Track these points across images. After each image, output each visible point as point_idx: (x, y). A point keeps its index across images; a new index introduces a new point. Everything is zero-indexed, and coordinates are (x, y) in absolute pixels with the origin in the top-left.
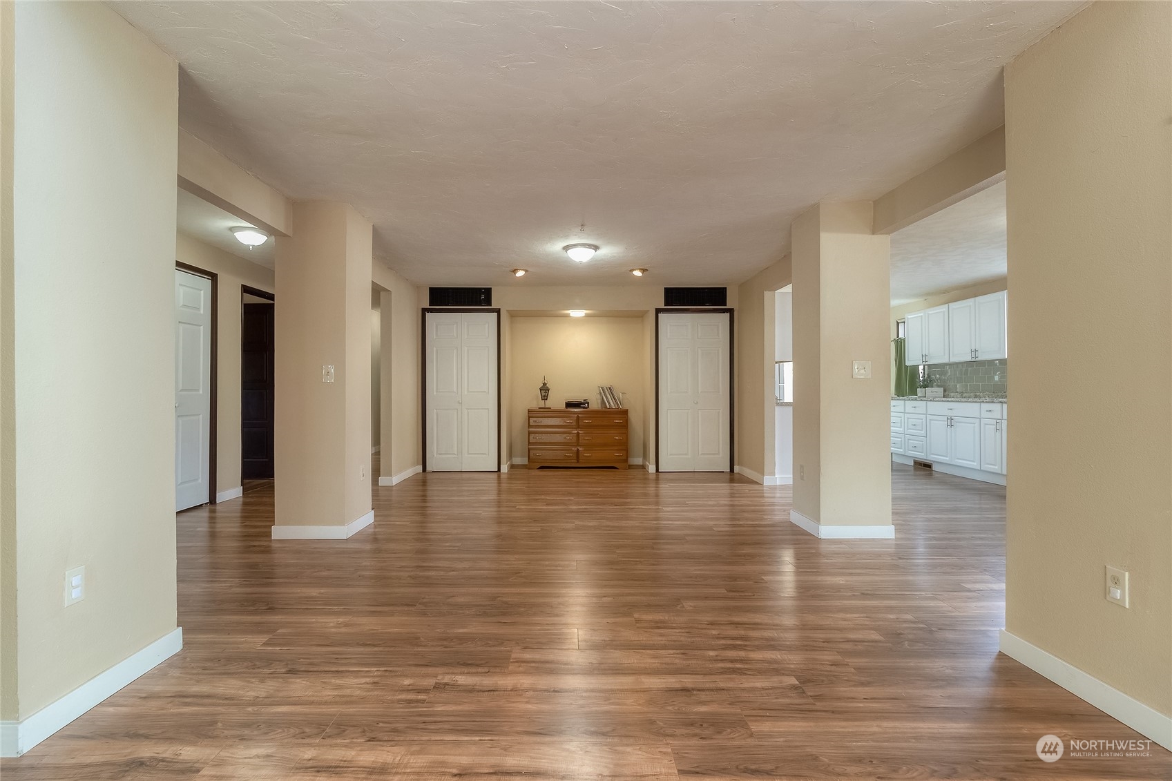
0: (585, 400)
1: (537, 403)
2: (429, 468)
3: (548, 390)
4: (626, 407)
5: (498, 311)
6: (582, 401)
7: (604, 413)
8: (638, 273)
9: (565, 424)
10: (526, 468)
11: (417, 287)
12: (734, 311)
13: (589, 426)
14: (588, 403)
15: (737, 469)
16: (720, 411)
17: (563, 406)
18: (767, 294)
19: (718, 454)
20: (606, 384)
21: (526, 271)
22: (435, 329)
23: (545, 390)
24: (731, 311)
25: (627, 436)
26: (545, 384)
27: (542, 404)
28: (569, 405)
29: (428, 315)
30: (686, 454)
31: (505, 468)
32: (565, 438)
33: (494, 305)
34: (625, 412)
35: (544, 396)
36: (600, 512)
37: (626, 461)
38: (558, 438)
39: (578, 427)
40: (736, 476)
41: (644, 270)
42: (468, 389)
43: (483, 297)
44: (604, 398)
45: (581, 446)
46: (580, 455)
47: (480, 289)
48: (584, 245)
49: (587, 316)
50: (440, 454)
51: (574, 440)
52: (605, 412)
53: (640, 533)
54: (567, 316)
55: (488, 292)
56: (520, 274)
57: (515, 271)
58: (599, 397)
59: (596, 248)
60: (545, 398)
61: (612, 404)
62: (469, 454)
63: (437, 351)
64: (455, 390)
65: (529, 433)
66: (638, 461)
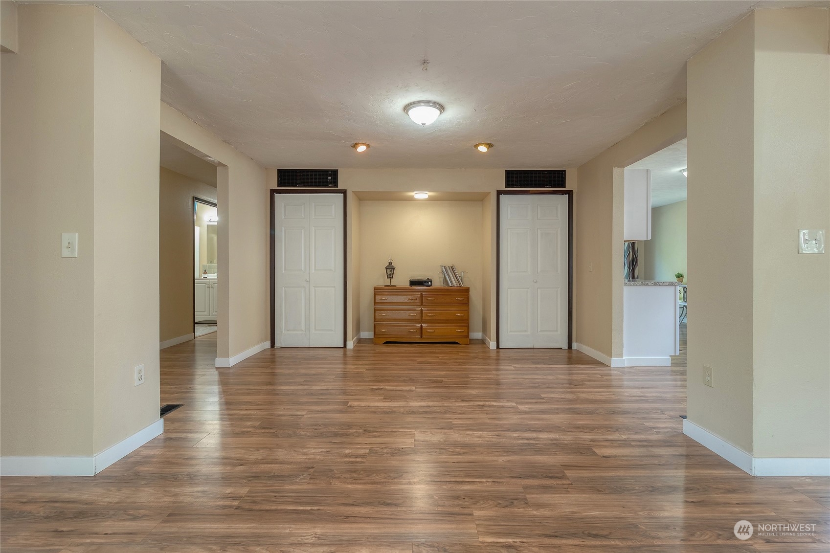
0: (428, 279)
1: (383, 282)
2: (277, 344)
3: (394, 269)
4: (466, 284)
5: (344, 192)
6: (426, 279)
7: (446, 291)
8: (483, 149)
9: (409, 301)
10: (373, 343)
11: (264, 168)
12: (572, 193)
13: (432, 304)
14: (431, 282)
15: (575, 346)
16: (559, 289)
17: (407, 284)
18: (616, 171)
19: (557, 331)
20: (449, 264)
21: (368, 146)
22: (283, 209)
23: (390, 269)
24: (570, 193)
25: (468, 313)
26: (390, 263)
27: (388, 282)
28: (413, 283)
29: (277, 196)
30: (525, 331)
31: (350, 345)
32: (409, 315)
33: (341, 187)
34: (467, 290)
35: (390, 275)
36: (445, 413)
37: (468, 336)
38: (404, 315)
39: (422, 304)
40: (574, 355)
41: (490, 145)
42: (315, 267)
43: (330, 178)
44: (447, 277)
45: (424, 323)
46: (424, 330)
47: (327, 171)
48: (427, 103)
49: (431, 199)
50: (288, 330)
51: (418, 316)
52: (448, 290)
53: (502, 459)
54: (412, 199)
55: (335, 173)
56: (362, 149)
57: (355, 146)
58: (441, 275)
59: (441, 108)
60: (390, 276)
61: (454, 283)
62: (316, 330)
63: (285, 231)
64: (302, 269)
65: (375, 310)
66: (477, 335)
